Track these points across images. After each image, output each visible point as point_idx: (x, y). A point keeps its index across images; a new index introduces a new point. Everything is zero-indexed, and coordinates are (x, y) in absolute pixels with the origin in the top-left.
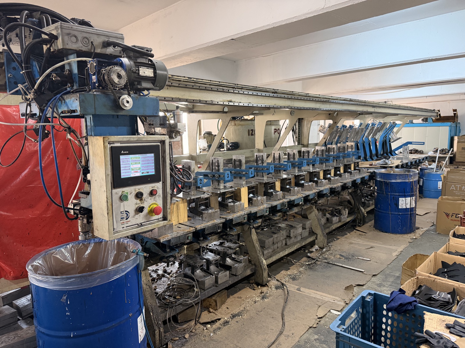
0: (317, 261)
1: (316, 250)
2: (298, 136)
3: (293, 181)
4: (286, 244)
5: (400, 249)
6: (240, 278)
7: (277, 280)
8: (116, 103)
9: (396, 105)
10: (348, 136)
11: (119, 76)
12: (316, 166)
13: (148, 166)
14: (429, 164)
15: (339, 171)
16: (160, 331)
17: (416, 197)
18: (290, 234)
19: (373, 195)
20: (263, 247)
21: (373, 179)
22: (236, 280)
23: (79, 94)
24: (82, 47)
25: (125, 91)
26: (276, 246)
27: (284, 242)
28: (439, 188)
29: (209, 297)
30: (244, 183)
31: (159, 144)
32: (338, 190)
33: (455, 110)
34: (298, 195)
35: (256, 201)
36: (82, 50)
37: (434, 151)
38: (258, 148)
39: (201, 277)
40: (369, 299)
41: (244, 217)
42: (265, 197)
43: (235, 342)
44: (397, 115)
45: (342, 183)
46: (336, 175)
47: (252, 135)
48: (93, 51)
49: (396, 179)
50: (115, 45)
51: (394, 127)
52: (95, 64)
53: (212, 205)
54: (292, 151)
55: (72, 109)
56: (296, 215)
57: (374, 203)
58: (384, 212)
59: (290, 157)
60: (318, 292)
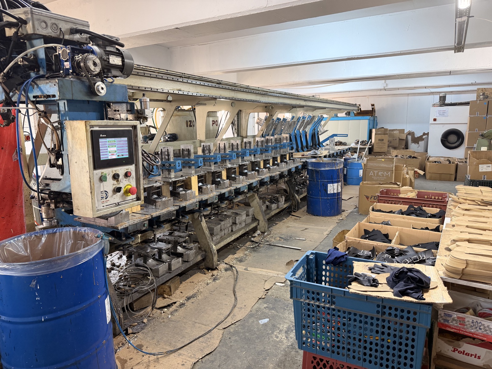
0: (260, 244)
1: (258, 235)
2: (237, 128)
3: (237, 170)
4: (232, 231)
5: (330, 229)
6: (191, 264)
7: (226, 263)
8: (91, 90)
9: (323, 100)
10: (282, 129)
11: (95, 64)
12: (257, 156)
13: (122, 150)
14: (351, 155)
15: (277, 161)
16: (119, 317)
17: (342, 182)
18: (236, 221)
19: (305, 183)
20: (212, 234)
21: (305, 169)
22: (188, 266)
23: (58, 80)
24: (51, 33)
25: (97, 78)
26: (223, 233)
27: (230, 229)
28: (360, 175)
29: (162, 284)
30: (193, 172)
31: (131, 128)
32: (276, 178)
33: (373, 105)
34: (243, 183)
35: (206, 189)
36: (51, 36)
37: (356, 143)
38: (200, 139)
39: (154, 266)
40: (311, 257)
41: (196, 205)
42: (214, 185)
43: (193, 320)
44: (324, 108)
45: (280, 171)
46: (274, 164)
47: (191, 126)
48: (61, 37)
49: (325, 167)
50: (81, 32)
51: (322, 120)
52: (68, 51)
53: (164, 194)
54: (236, 142)
55: (48, 94)
56: (239, 204)
57: (306, 191)
58: (316, 197)
59: (233, 147)
60: (263, 270)
